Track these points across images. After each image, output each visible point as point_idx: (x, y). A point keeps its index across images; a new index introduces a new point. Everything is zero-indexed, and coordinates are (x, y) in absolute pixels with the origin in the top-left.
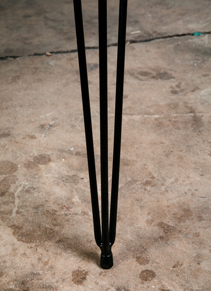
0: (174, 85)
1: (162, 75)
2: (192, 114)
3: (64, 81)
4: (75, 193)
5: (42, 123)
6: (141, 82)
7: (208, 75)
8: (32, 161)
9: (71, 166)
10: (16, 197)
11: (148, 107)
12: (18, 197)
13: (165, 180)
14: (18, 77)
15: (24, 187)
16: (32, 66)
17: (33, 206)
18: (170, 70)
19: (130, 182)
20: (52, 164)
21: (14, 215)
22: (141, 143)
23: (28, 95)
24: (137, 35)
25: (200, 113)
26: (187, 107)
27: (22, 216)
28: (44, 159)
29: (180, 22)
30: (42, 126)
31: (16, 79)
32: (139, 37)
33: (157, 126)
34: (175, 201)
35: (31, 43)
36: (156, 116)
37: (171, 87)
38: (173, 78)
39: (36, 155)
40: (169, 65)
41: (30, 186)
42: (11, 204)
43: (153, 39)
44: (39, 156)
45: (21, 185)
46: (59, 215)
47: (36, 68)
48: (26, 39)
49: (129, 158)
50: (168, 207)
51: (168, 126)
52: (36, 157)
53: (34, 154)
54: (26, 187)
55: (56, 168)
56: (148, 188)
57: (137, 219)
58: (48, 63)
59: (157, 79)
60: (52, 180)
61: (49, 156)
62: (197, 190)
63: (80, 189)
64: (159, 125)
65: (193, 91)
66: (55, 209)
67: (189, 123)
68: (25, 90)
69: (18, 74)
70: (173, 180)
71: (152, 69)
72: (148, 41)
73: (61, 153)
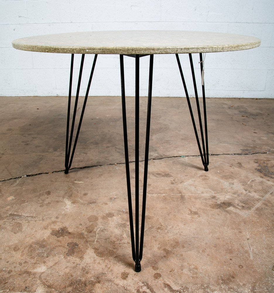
0: (172, 180)
1: (167, 175)
2: (180, 194)
3: (122, 177)
4: (124, 232)
5: (111, 197)
6: (157, 178)
7: (188, 176)
8: (105, 215)
9: (123, 219)
10: (97, 234)
11: (160, 190)
12: (98, 233)
13: (167, 227)
14: (102, 175)
15: (101, 229)
16: (108, 170)
17: (104, 238)
18: (171, 173)
19: (150, 227)
20: (114, 218)
21: (95, 243)
22: (156, 208)
23: (106, 183)
24: (156, 156)
25: (184, 193)
26: (178, 190)
27: (99, 243)
28: (111, 215)
29: (175, 151)
30: (111, 199)
31: (100, 176)
32: (157, 157)
33: (164, 200)
34: (172, 238)
35: (109, 159)
36: (164, 195)
37: (171, 181)
38: (172, 176)
39: (107, 213)
40: (170, 170)
41: (104, 228)
42: (94, 237)
43: (163, 158)
44: (109, 213)
45: (99, 228)
46: (116, 244)
47: (110, 171)
48: (107, 157)
49: (151, 215)
50: (168, 240)
51: (169, 200)
52: (107, 214)
53: (106, 212)
54: (102, 229)
55: (116, 219)
56: (159, 231)
57: (153, 246)
58: (115, 168)
59: (165, 177)
60: (114, 226)
61: (113, 213)
62: (182, 232)
63: (127, 231)
64: (165, 199)
65: (181, 183)
66: (115, 240)
67: (179, 198)
68: (104, 181)
69: (102, 173)
70: (171, 227)
71: (162, 172)
72: (161, 159)
73: (119, 212)
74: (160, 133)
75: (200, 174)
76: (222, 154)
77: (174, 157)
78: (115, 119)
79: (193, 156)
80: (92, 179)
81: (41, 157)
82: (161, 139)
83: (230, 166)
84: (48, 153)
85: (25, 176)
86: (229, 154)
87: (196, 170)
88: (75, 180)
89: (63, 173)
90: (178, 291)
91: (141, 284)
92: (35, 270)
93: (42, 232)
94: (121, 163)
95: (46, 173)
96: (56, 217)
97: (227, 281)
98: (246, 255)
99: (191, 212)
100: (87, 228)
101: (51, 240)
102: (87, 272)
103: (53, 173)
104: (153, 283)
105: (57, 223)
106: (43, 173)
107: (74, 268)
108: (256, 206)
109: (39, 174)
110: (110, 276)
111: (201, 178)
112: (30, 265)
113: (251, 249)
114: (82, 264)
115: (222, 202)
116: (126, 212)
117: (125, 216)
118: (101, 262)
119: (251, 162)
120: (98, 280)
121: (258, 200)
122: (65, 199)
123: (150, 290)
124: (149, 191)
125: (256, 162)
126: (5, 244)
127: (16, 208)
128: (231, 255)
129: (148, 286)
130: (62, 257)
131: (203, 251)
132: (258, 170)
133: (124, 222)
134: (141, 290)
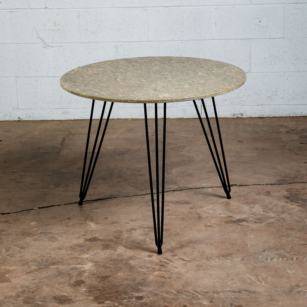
0: (192, 206)
1: (187, 203)
2: (198, 215)
4: (147, 238)
5: (132, 219)
6: (176, 205)
7: (208, 203)
8: (129, 230)
9: (145, 231)
11: (179, 213)
12: (125, 239)
13: (184, 234)
14: (118, 205)
15: (127, 237)
16: (124, 201)
17: (131, 241)
18: (190, 201)
19: (169, 235)
20: (137, 231)
21: (124, 243)
22: (175, 224)
23: (124, 210)
25: (202, 215)
26: (196, 213)
27: (127, 244)
28: (133, 229)
29: (198, 183)
30: (132, 220)
31: (117, 205)
32: (177, 189)
34: (187, 239)
35: (123, 192)
36: (182, 216)
37: (190, 207)
38: (192, 204)
40: (190, 199)
41: (129, 236)
42: (122, 241)
43: (183, 190)
44: (131, 228)
45: (125, 236)
47: (126, 201)
48: (120, 191)
49: (169, 228)
50: (184, 240)
51: (187, 219)
53: (129, 228)
55: (139, 231)
56: (177, 236)
57: (172, 243)
58: (132, 199)
59: (184, 204)
60: (138, 235)
61: (136, 228)
62: (196, 236)
63: (149, 237)
64: (183, 219)
65: (200, 208)
66: (140, 242)
67: (197, 218)
68: (122, 209)
69: (118, 203)
71: (182, 201)
72: (181, 190)
73: (141, 227)
74: (182, 166)
75: (222, 201)
76: (253, 184)
77: (197, 188)
78: (120, 152)
79: (218, 187)
80: (109, 208)
81: (45, 193)
82: (183, 172)
83: (257, 195)
84: (49, 189)
85: (37, 208)
86: (260, 185)
87: (218, 198)
88: (92, 209)
89: (77, 205)
90: (188, 260)
91: (162, 259)
92: (81, 257)
93: (76, 240)
94: (137, 195)
95: (58, 205)
96: (85, 232)
97: (226, 256)
98: (245, 246)
99: (206, 226)
100: (114, 237)
101: (86, 244)
102: (122, 256)
103: (65, 205)
104: (171, 258)
105: (88, 235)
106: (55, 206)
107: (111, 255)
108: (268, 221)
109: (51, 206)
110: (139, 256)
111: (222, 204)
112: (76, 255)
113: (251, 243)
114: (117, 253)
115: (237, 219)
116: (147, 228)
117: (147, 230)
118: (131, 251)
119: (283, 191)
120: (131, 258)
121: (272, 218)
122: (87, 222)
123: (169, 261)
124: (168, 214)
125: (288, 191)
126: (49, 247)
127: (44, 229)
128: (233, 246)
129: (167, 259)
130: (99, 250)
131: (212, 244)
132: (287, 197)
133: (146, 233)
134: (162, 261)
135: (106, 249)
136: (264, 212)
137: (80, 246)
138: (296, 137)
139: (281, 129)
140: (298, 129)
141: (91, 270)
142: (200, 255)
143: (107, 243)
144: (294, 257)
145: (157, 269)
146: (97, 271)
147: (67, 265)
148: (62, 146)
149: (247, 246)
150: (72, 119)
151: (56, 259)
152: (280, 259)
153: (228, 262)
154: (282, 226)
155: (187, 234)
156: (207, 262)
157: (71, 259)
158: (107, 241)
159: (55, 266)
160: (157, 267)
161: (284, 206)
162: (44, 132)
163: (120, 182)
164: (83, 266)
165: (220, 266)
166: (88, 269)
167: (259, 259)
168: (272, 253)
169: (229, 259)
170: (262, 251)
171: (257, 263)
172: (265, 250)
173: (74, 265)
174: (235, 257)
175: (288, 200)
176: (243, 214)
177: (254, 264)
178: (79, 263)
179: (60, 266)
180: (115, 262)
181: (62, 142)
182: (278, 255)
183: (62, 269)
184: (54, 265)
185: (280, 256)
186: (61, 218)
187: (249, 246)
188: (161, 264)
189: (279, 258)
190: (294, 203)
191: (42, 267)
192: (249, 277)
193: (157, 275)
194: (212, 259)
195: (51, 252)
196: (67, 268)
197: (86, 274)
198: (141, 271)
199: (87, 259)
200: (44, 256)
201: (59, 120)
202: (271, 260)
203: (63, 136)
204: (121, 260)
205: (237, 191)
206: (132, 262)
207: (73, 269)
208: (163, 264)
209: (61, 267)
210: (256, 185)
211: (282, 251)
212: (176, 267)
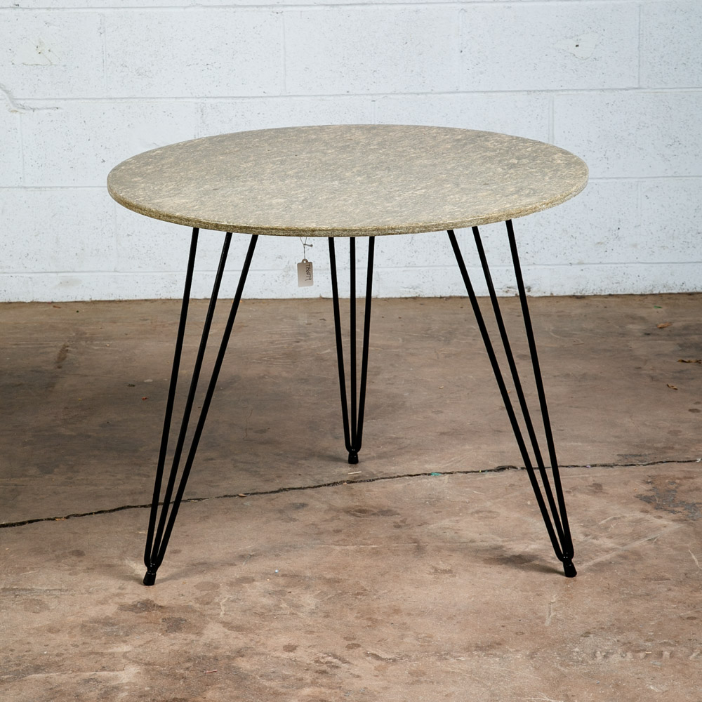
0: (398, 521)
1: (385, 513)
2: (416, 544)
3: (264, 519)
4: (283, 601)
5: (242, 553)
6: (359, 518)
7: (441, 512)
8: (235, 581)
9: (277, 584)
10: (222, 605)
11: (365, 539)
13: (377, 592)
14: (208, 517)
15: (229, 599)
16: (223, 507)
17: (240, 610)
18: (395, 508)
19: (340, 593)
20: (257, 583)
21: (222, 616)
22: (354, 567)
23: (222, 532)
24: (357, 475)
25: (425, 543)
26: (410, 538)
27: (230, 616)
28: (247, 580)
29: (416, 462)
30: (242, 556)
31: (205, 518)
32: (359, 477)
33: (374, 554)
34: (386, 605)
35: (218, 486)
36: (374, 546)
37: (394, 522)
38: (398, 514)
39: (238, 577)
40: (395, 503)
41: (235, 598)
42: (218, 610)
43: (377, 479)
44: (242, 577)
45: (225, 598)
47: (228, 509)
48: (211, 482)
49: (340, 578)
50: (379, 608)
51: (386, 554)
53: (236, 576)
54: (231, 599)
55: (261, 586)
56: (359, 597)
57: (346, 616)
58: (242, 504)
59: (379, 515)
60: (258, 594)
61: (253, 577)
62: (409, 597)
63: (288, 599)
64: (376, 553)
65: (420, 525)
66: (263, 612)
67: (411, 551)
68: (217, 528)
69: (207, 514)
71: (372, 507)
72: (370, 481)
73: (265, 575)
74: (373, 419)
75: (477, 509)
77: (411, 476)
79: (467, 472)
81: (14, 487)
82: (375, 435)
83: (567, 492)
84: (27, 479)
86: (577, 466)
88: (139, 529)
90: (390, 659)
91: (321, 655)
92: (110, 651)
93: (98, 608)
94: (256, 493)
95: (49, 519)
96: (120, 588)
97: (487, 647)
98: (537, 621)
99: (436, 570)
100: (197, 599)
101: (123, 617)
102: (216, 648)
103: (67, 518)
104: (345, 653)
105: (127, 596)
106: (42, 520)
107: (187, 644)
108: (598, 560)
109: (30, 522)
110: (261, 649)
111: (476, 515)
112: (96, 645)
113: (553, 614)
114: (203, 640)
115: (514, 554)
116: (283, 576)
117: (282, 581)
118: (240, 636)
119: (635, 481)
120: (240, 653)
121: (607, 551)
122: (126, 561)
123: (340, 659)
124: (338, 541)
125: (648, 483)
126: (25, 627)
127: (11, 580)
128: (507, 621)
129: (335, 657)
130: (157, 634)
131: (450, 618)
132: (645, 497)
133: (280, 589)
134: (322, 660)
135: (176, 632)
136: (587, 535)
137: (107, 622)
138: (668, 347)
139: (630, 326)
140: (675, 325)
141: (135, 684)
142: (421, 646)
143: (177, 615)
144: (663, 649)
145: (309, 681)
146: (152, 687)
147: (73, 671)
148: (59, 367)
149: (543, 623)
150: (87, 299)
151: (45, 657)
152: (629, 655)
153: (493, 664)
154: (633, 571)
155: (386, 591)
156: (439, 663)
157: (83, 656)
158: (178, 611)
159: (41, 675)
160: (308, 677)
161: (639, 521)
162: (11, 331)
163: (212, 459)
164: (116, 673)
165: (471, 672)
166: (128, 682)
167: (575, 654)
168: (609, 639)
169: (495, 655)
170: (582, 636)
171: (569, 665)
172: (590, 633)
173: (91, 671)
174: (511, 650)
175: (648, 505)
176: (533, 540)
177: (562, 669)
178: (104, 667)
179: (55, 674)
180: (199, 663)
181: (59, 358)
182: (624, 644)
183: (60, 681)
184: (39, 673)
185: (629, 647)
186: (56, 553)
187: (547, 623)
188: (318, 668)
189: (625, 652)
190: (663, 514)
191: (6, 677)
192: (548, 700)
193: (308, 696)
194: (452, 656)
195: (31, 640)
196: (74, 681)
197: (123, 695)
198: (266, 688)
199: (125, 655)
200: (12, 650)
201: (52, 302)
202: (605, 657)
203: (63, 343)
204: (215, 658)
205: (516, 483)
206: (244, 664)
207: (87, 681)
208: (324, 667)
209: (56, 677)
210: (567, 467)
211: (632, 636)
212: (358, 676)
